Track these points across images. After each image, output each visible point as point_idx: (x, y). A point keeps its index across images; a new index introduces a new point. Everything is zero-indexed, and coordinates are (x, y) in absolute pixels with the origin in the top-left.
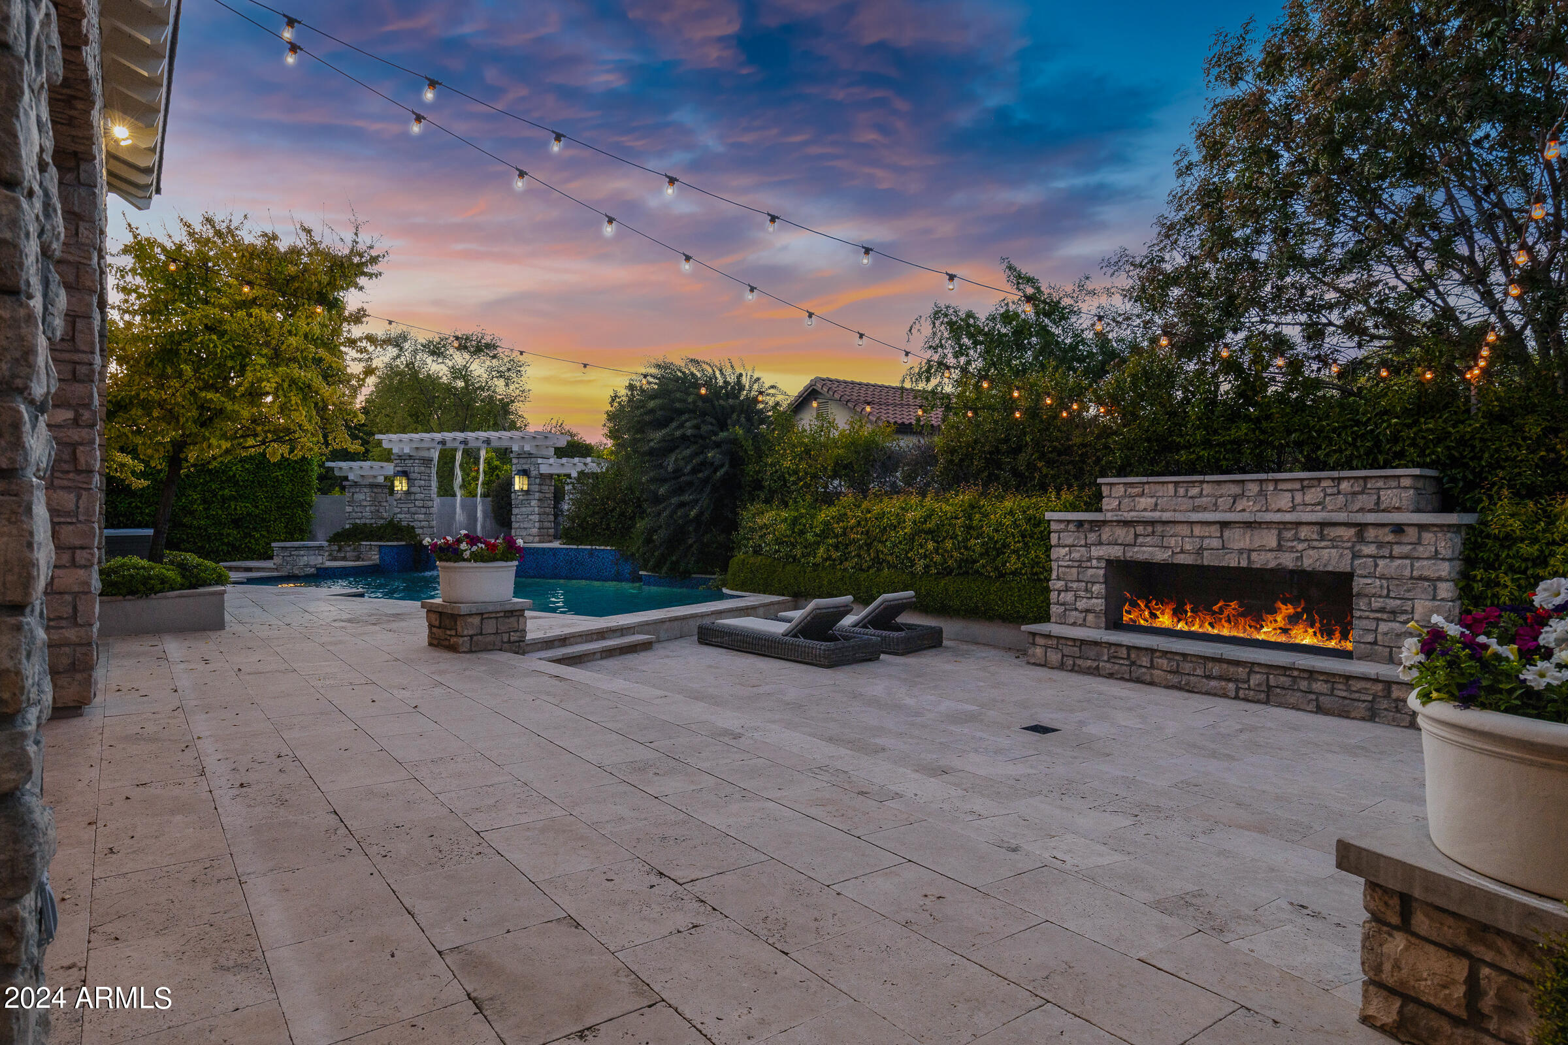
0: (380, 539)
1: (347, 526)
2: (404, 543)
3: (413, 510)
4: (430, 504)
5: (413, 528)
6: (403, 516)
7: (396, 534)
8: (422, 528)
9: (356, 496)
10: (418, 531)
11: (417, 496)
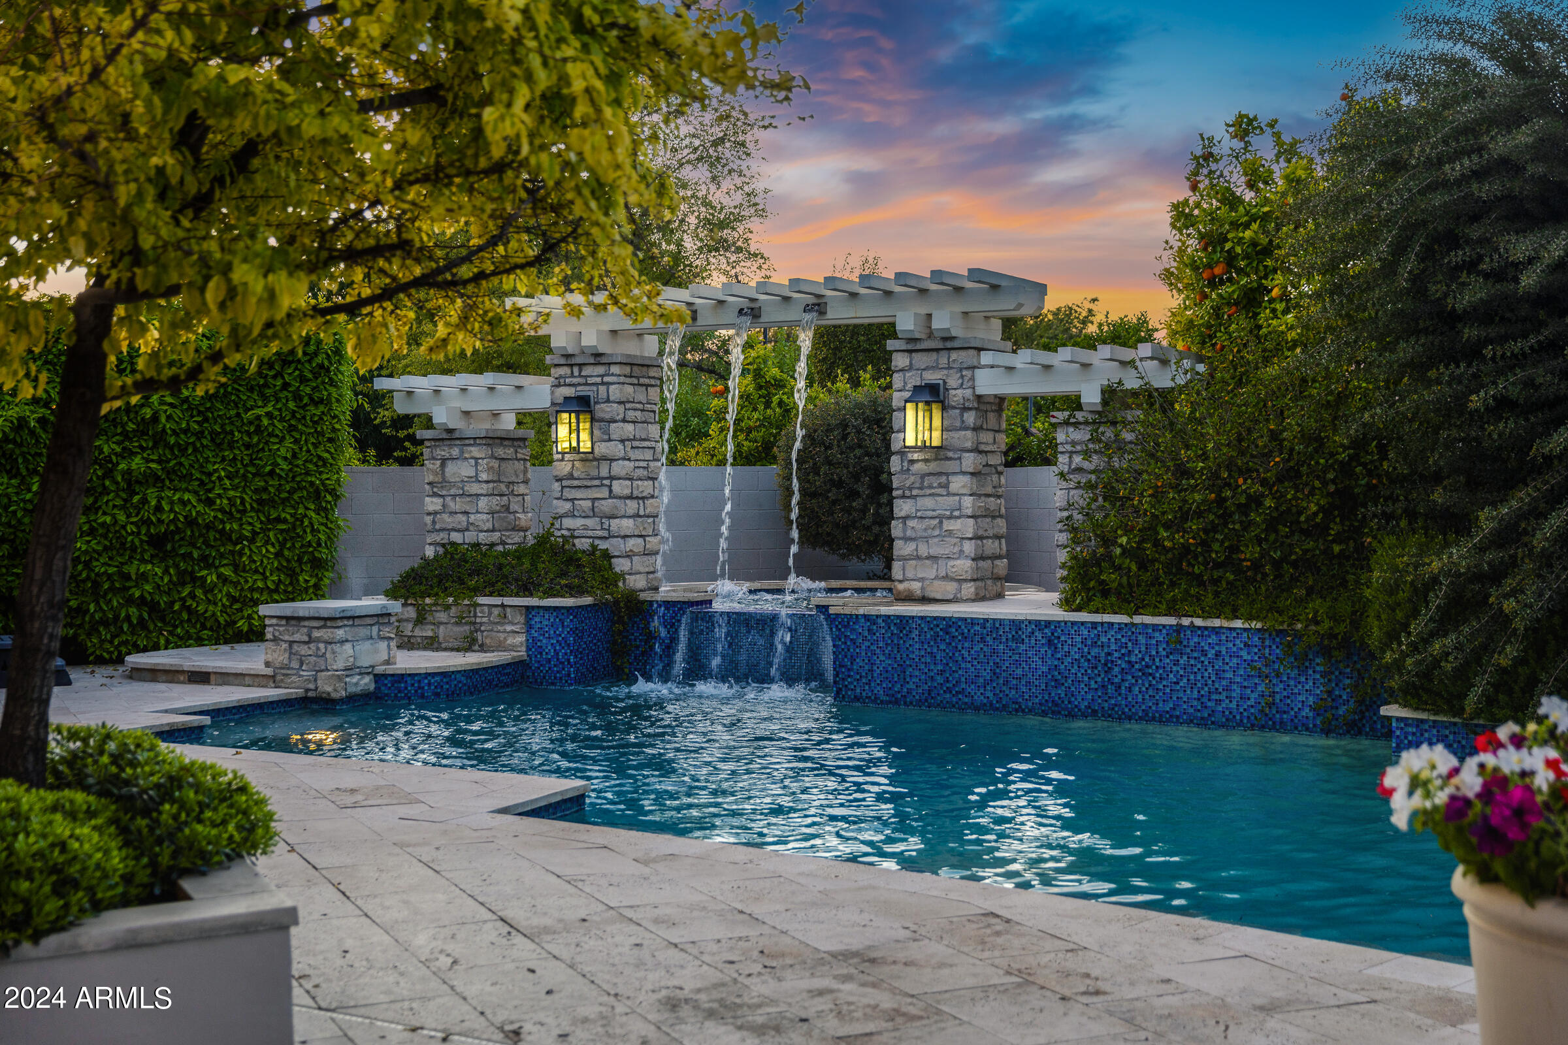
0: (526, 589)
1: (430, 552)
2: (588, 600)
3: (606, 506)
4: (646, 487)
5: (607, 555)
6: (577, 523)
7: (563, 574)
8: (629, 555)
9: (450, 468)
10: (620, 565)
11: (619, 468)
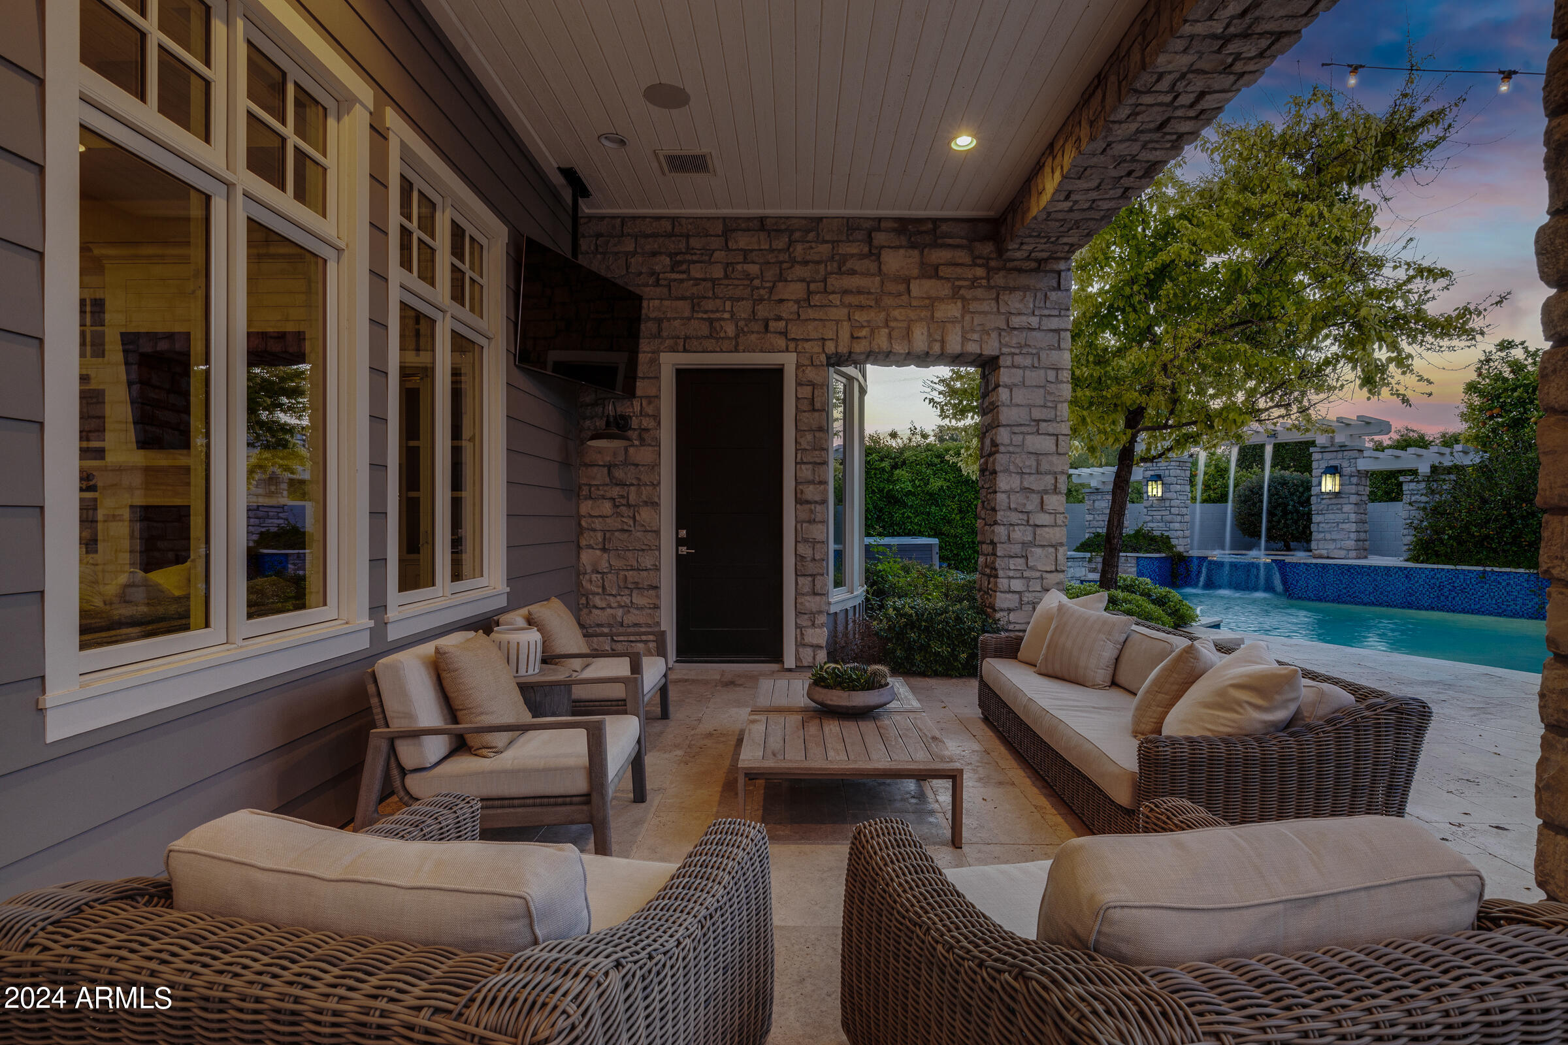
0: (1135, 550)
1: (1087, 536)
2: (1164, 555)
3: (1169, 518)
4: (1184, 511)
5: (1168, 537)
6: (1154, 525)
7: (1151, 545)
8: (1177, 538)
9: (1097, 503)
10: (1174, 542)
11: (1174, 503)
